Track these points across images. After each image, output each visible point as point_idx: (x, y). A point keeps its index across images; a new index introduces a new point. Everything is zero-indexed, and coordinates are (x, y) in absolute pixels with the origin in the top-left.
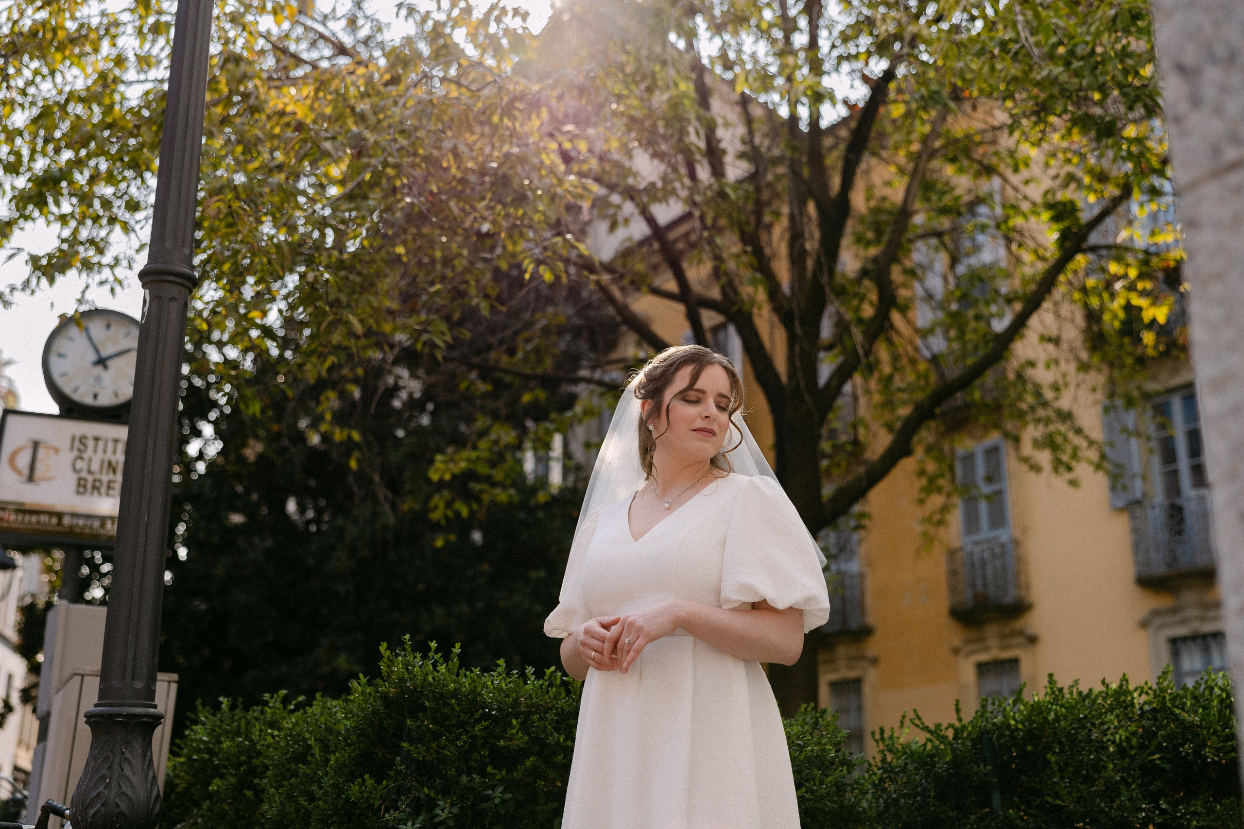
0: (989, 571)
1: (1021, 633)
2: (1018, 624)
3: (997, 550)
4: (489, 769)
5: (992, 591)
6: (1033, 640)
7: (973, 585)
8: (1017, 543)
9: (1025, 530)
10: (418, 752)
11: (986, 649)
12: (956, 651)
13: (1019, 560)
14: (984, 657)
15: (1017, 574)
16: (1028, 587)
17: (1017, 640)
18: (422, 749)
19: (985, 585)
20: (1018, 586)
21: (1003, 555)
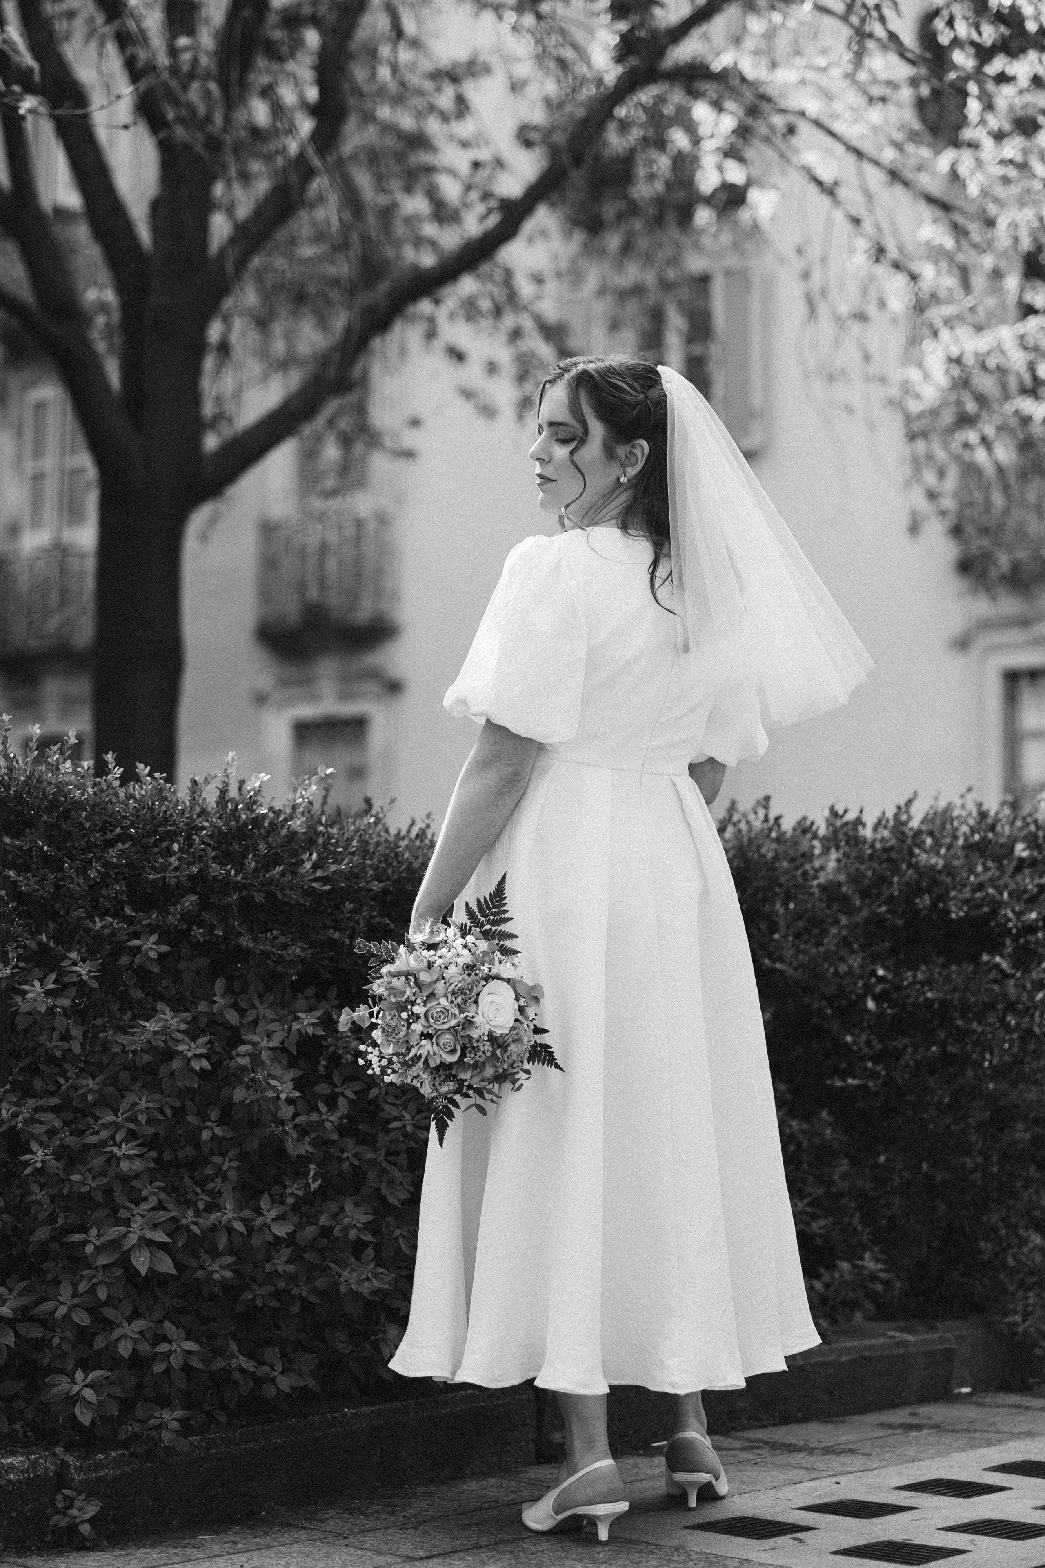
0: (332, 565)
1: (375, 674)
2: (374, 659)
3: (350, 531)
4: (128, 911)
5: (334, 600)
6: (394, 688)
7: (302, 587)
8: (383, 520)
9: (400, 500)
10: (26, 883)
11: (315, 698)
12: (260, 699)
13: (385, 551)
14: (308, 711)
15: (379, 573)
16: (395, 597)
17: (369, 687)
18: (32, 881)
19: (323, 586)
20: (378, 594)
21: (358, 539)
